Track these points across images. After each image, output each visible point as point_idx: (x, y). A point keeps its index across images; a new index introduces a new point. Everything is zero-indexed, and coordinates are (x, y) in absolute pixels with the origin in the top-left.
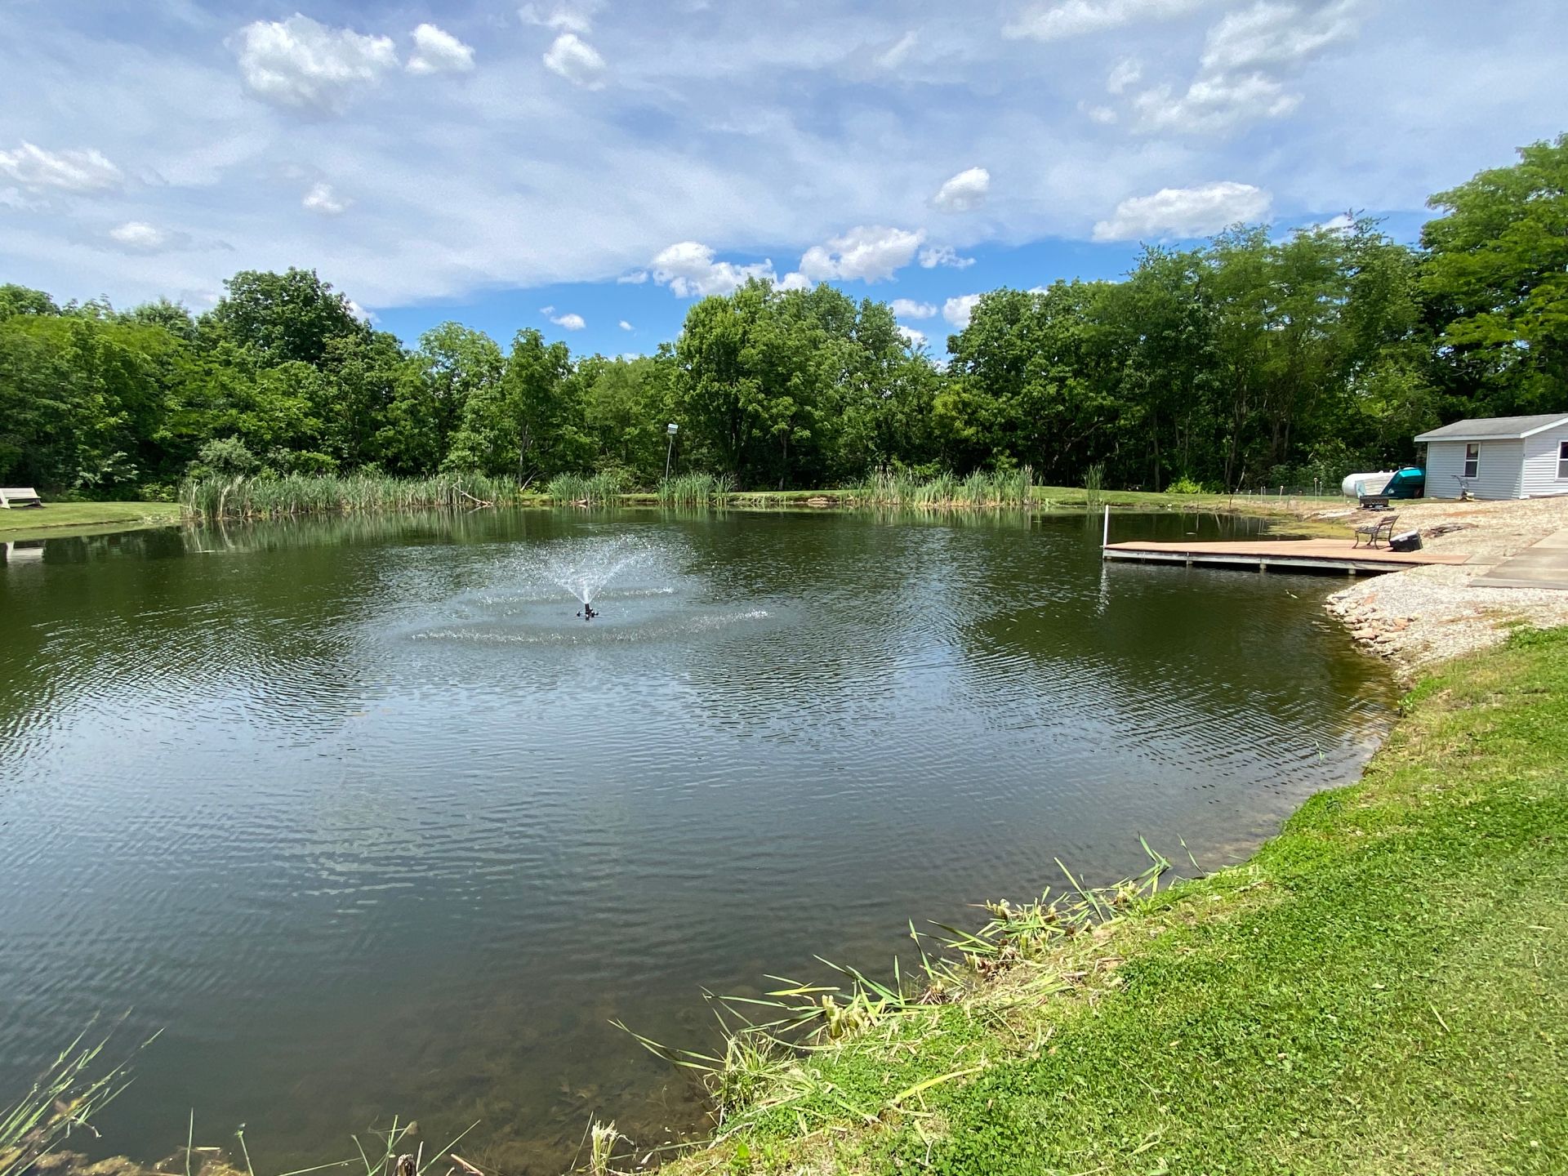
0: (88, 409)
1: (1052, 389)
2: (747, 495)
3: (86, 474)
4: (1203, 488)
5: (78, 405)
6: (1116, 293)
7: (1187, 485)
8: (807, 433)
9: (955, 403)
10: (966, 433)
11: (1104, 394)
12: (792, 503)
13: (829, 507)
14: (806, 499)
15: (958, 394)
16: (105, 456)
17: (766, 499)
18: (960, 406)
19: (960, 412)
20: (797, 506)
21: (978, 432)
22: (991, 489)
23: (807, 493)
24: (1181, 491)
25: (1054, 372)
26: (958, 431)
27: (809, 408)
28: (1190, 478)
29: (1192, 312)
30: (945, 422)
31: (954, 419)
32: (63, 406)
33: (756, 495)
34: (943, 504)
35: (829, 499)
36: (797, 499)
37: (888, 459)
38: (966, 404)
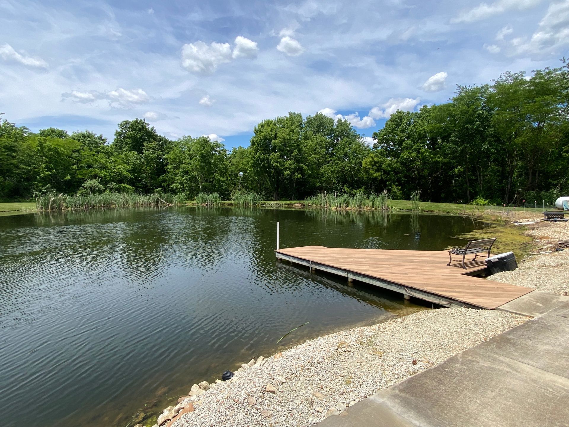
0: (39, 169)
1: (414, 155)
2: (269, 202)
3: (36, 192)
4: (490, 202)
5: (35, 168)
6: (442, 108)
7: (481, 201)
8: (300, 176)
9: (370, 162)
10: (375, 175)
11: (439, 156)
12: (286, 206)
13: (302, 208)
14: (292, 205)
15: (372, 158)
16: (43, 186)
17: (276, 204)
18: (373, 163)
19: (373, 166)
20: (289, 207)
21: (382, 175)
22: (367, 201)
23: (293, 202)
24: (477, 204)
25: (415, 146)
26: (372, 174)
27: (302, 165)
28: (483, 197)
29: (479, 115)
30: (366, 171)
31: (370, 169)
32: (29, 168)
33: (272, 202)
34: (343, 208)
35: (302, 204)
36: (289, 204)
37: (343, 187)
38: (376, 162)
